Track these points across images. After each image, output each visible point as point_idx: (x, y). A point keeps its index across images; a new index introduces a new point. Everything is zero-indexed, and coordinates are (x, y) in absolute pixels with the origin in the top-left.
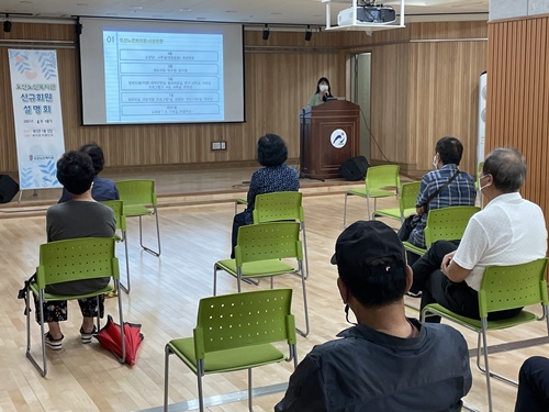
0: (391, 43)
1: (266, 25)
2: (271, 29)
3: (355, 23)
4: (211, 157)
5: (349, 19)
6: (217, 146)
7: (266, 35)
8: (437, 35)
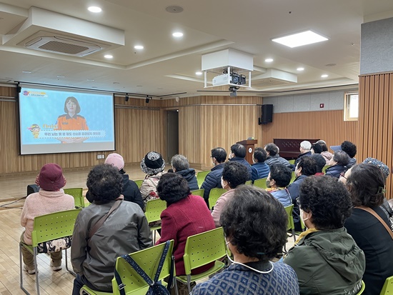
1: (127, 93)
2: (130, 97)
3: (228, 83)
4: (97, 163)
6: (100, 157)
7: (127, 99)
8: (214, 102)
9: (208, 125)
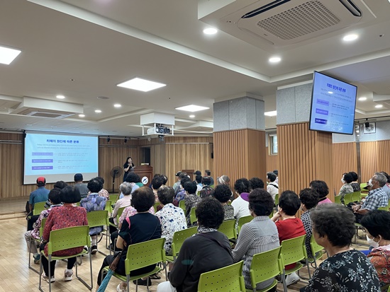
0: (158, 144)
1: (109, 136)
3: (156, 133)
5: (153, 131)
7: (109, 140)
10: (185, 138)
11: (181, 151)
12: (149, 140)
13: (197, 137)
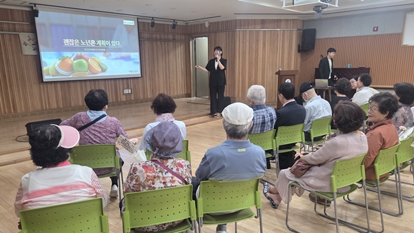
1: (153, 18)
2: (156, 22)
4: (124, 99)
6: (126, 91)
7: (153, 24)
8: (250, 27)
9: (244, 54)
10: (263, 22)
11: (257, 41)
12: (207, 25)
13: (280, 20)
